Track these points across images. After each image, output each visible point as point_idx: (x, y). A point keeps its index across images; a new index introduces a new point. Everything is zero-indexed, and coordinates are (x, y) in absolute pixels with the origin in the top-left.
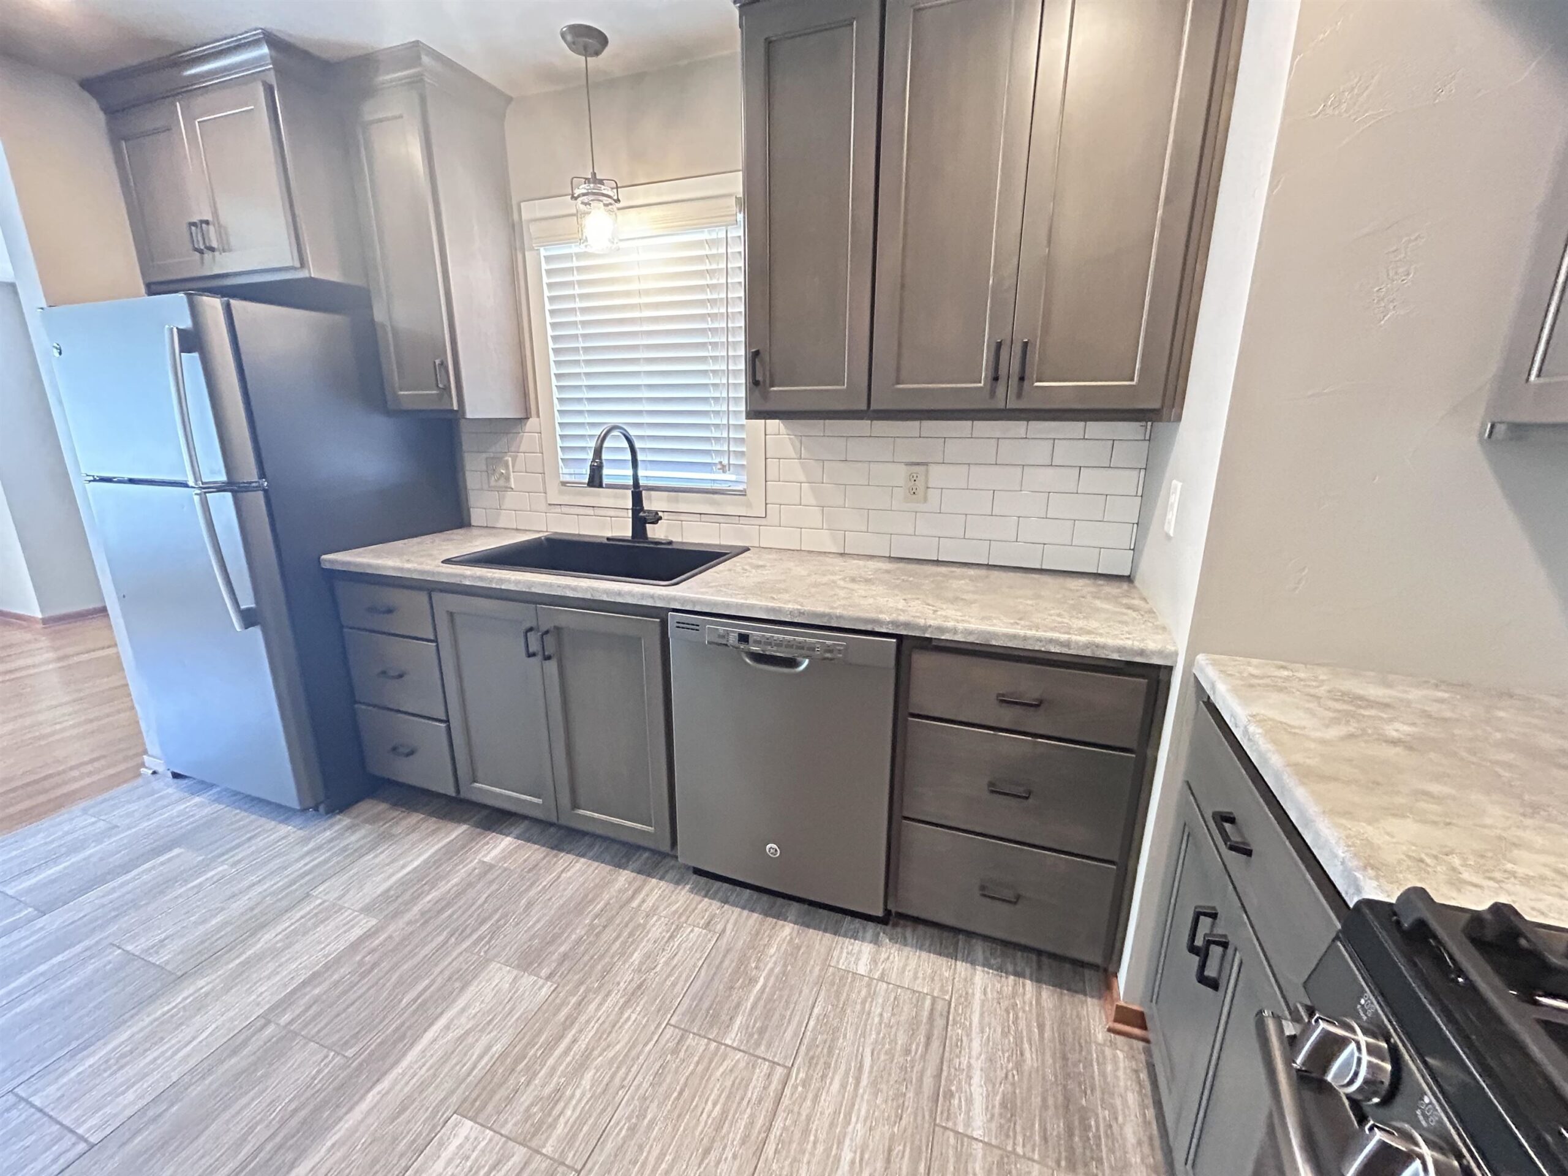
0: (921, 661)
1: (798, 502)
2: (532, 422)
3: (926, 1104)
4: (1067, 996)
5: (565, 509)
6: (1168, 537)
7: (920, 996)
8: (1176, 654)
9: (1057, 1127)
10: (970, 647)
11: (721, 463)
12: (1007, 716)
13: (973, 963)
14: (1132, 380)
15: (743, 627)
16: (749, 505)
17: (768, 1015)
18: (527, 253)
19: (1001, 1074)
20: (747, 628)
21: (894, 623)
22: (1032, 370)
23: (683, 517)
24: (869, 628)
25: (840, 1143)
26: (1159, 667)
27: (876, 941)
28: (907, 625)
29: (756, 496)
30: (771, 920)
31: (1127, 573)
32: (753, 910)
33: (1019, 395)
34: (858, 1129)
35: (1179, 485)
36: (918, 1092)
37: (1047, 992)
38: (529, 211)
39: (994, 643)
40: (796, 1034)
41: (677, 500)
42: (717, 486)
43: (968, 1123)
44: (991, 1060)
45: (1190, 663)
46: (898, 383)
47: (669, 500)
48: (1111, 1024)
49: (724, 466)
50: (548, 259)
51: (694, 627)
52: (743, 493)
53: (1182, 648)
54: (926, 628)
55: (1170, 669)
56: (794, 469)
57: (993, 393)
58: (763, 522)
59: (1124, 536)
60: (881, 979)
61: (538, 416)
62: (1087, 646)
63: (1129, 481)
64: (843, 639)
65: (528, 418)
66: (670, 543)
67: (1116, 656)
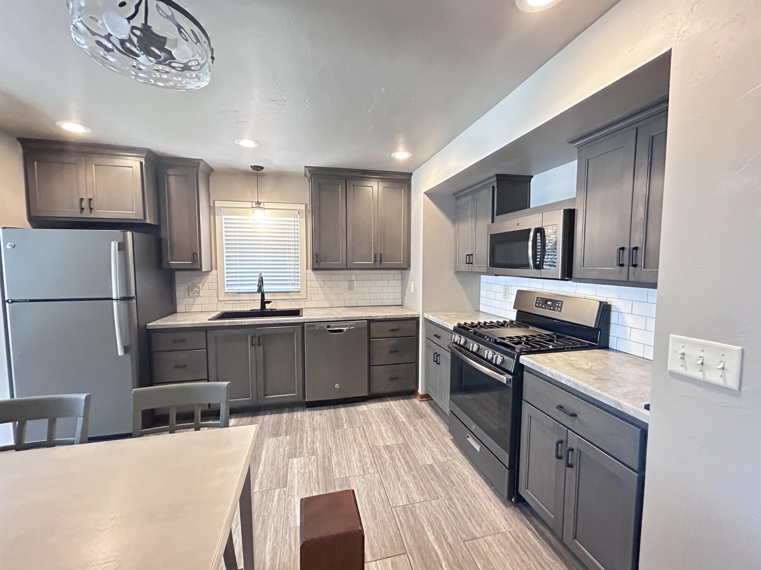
0: (372, 325)
1: (317, 293)
2: (214, 272)
3: (393, 421)
4: (410, 400)
5: (226, 302)
6: (412, 293)
7: (382, 409)
8: (420, 314)
9: (417, 415)
10: (383, 320)
11: (292, 283)
12: (391, 334)
13: (389, 401)
14: (401, 262)
15: (327, 324)
16: (301, 295)
17: (350, 421)
18: (216, 216)
19: (404, 413)
20: (329, 324)
21: (366, 317)
22: (383, 259)
23: (277, 301)
24: (360, 319)
25: (381, 431)
26: (417, 317)
27: (365, 404)
28: (369, 317)
29: (303, 292)
30: (337, 409)
31: (401, 304)
32: (330, 409)
33: (380, 265)
34: (383, 428)
35: (413, 283)
36: (391, 420)
37: (406, 401)
38: (218, 204)
39: (388, 318)
40: (360, 422)
41: (275, 296)
42: (289, 290)
43: (402, 420)
44: (401, 412)
45: (423, 315)
46: (353, 262)
47: (272, 296)
48: (420, 400)
49: (293, 284)
50: (225, 219)
51: (314, 326)
52: (299, 292)
53: (420, 312)
54: (373, 317)
55: (419, 318)
56: (316, 284)
57: (375, 264)
58: (306, 300)
59: (399, 296)
60: (371, 409)
61: (216, 269)
62: (405, 315)
63: (399, 283)
64: (355, 322)
65: (212, 270)
66: (275, 309)
67: (410, 317)
